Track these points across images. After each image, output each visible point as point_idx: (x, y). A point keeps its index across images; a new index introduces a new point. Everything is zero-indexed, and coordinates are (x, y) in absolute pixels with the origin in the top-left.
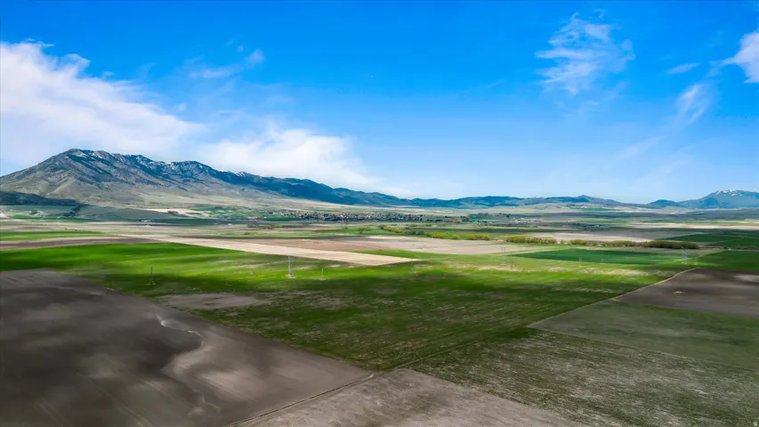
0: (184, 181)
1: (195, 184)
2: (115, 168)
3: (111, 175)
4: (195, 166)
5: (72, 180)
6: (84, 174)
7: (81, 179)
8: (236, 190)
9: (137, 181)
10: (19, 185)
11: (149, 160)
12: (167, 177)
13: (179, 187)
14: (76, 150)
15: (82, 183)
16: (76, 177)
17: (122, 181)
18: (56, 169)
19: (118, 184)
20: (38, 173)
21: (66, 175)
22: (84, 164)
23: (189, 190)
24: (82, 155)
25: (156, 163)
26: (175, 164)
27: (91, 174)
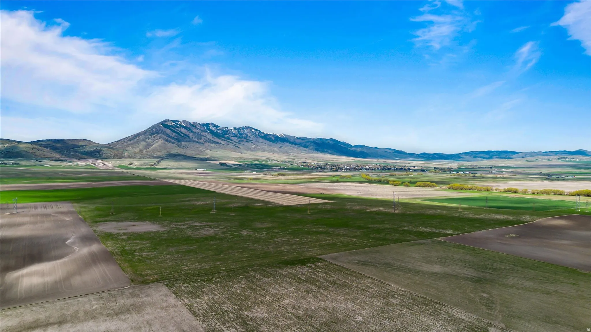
0: (240, 141)
1: (247, 144)
2: (193, 132)
3: (189, 138)
4: (249, 130)
5: (161, 141)
6: (170, 137)
7: (167, 141)
8: (275, 147)
9: (206, 141)
10: (128, 145)
11: (218, 127)
12: (228, 138)
13: (234, 146)
14: (168, 121)
15: (167, 143)
16: (164, 139)
17: (195, 142)
18: (152, 134)
19: (192, 144)
20: (141, 137)
21: (158, 137)
22: (171, 130)
23: (241, 147)
24: (171, 124)
25: (223, 128)
26: (235, 128)
27: (175, 137)
